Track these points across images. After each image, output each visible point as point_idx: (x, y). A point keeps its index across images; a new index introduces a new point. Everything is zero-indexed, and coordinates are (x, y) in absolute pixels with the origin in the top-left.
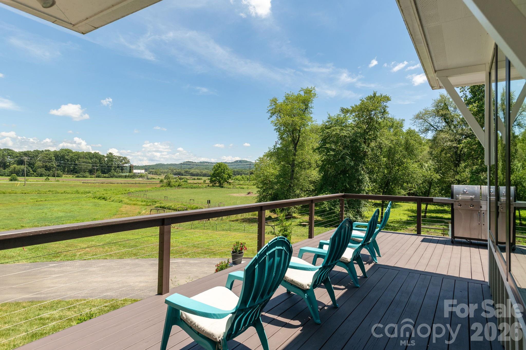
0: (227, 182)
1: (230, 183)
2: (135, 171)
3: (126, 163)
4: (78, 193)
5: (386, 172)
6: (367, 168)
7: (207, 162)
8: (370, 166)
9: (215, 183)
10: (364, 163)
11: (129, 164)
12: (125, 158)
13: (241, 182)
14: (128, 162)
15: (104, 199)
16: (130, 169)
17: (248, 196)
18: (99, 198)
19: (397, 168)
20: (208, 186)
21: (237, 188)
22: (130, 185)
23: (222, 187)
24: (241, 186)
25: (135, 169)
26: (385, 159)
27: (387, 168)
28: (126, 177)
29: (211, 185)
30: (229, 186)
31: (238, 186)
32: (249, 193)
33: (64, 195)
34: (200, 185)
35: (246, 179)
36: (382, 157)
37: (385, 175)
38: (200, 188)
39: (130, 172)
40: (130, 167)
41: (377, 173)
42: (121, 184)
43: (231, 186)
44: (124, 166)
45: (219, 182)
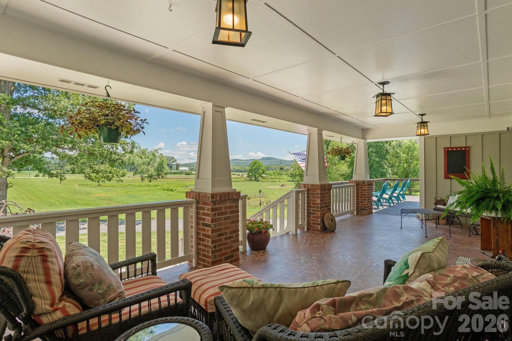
0: (262, 177)
1: (264, 178)
2: (181, 168)
3: (174, 162)
4: (149, 186)
5: (406, 166)
6: (389, 163)
7: (237, 160)
8: (391, 162)
9: (252, 178)
10: (386, 159)
11: (176, 163)
12: (172, 158)
13: (273, 177)
14: (175, 161)
15: (171, 190)
16: (177, 167)
17: (282, 188)
18: (167, 190)
19: (416, 162)
20: (246, 180)
21: (270, 182)
22: (183, 179)
23: (258, 181)
24: (274, 180)
25: (181, 167)
26: (404, 155)
27: (407, 162)
28: (175, 173)
29: (248, 179)
30: (264, 180)
31: (271, 180)
32: (282, 186)
33: (139, 187)
34: (239, 179)
35: (277, 174)
36: (402, 153)
37: (405, 169)
38: (239, 181)
39: (177, 169)
40: (177, 165)
41: (398, 167)
42: (175, 179)
43: (265, 180)
44: (172, 165)
45: (255, 176)
